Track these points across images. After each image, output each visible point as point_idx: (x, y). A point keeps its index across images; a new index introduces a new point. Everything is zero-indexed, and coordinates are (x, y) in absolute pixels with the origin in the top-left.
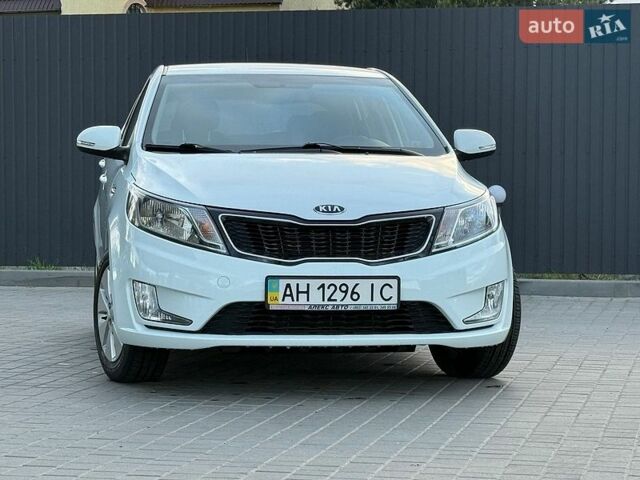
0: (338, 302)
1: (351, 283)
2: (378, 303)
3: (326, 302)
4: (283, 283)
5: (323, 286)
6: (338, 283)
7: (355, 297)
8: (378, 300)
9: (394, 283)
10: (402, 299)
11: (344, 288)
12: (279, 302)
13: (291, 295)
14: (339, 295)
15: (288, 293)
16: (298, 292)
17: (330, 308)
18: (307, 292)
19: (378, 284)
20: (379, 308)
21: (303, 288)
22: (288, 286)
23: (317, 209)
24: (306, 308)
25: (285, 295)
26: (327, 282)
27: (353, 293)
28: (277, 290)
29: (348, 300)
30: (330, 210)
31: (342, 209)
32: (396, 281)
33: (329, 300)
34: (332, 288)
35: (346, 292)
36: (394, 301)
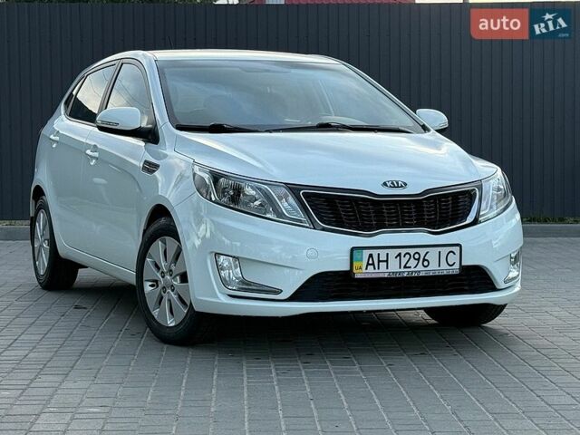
0: (412, 269)
1: (422, 251)
2: (444, 269)
3: (402, 270)
4: (366, 253)
5: (399, 255)
6: (412, 251)
7: (426, 263)
8: (444, 266)
9: (456, 249)
10: (463, 264)
11: (417, 256)
12: (363, 271)
13: (373, 264)
14: (412, 263)
15: (371, 262)
16: (379, 261)
17: (405, 275)
18: (387, 261)
19: (445, 251)
20: (445, 273)
21: (383, 258)
22: (371, 256)
23: (385, 184)
24: (386, 276)
25: (368, 264)
26: (403, 251)
27: (424, 260)
28: (361, 260)
29: (420, 267)
30: (395, 185)
31: (406, 184)
32: (458, 248)
33: (405, 267)
34: (408, 256)
35: (418, 260)
36: (457, 266)
